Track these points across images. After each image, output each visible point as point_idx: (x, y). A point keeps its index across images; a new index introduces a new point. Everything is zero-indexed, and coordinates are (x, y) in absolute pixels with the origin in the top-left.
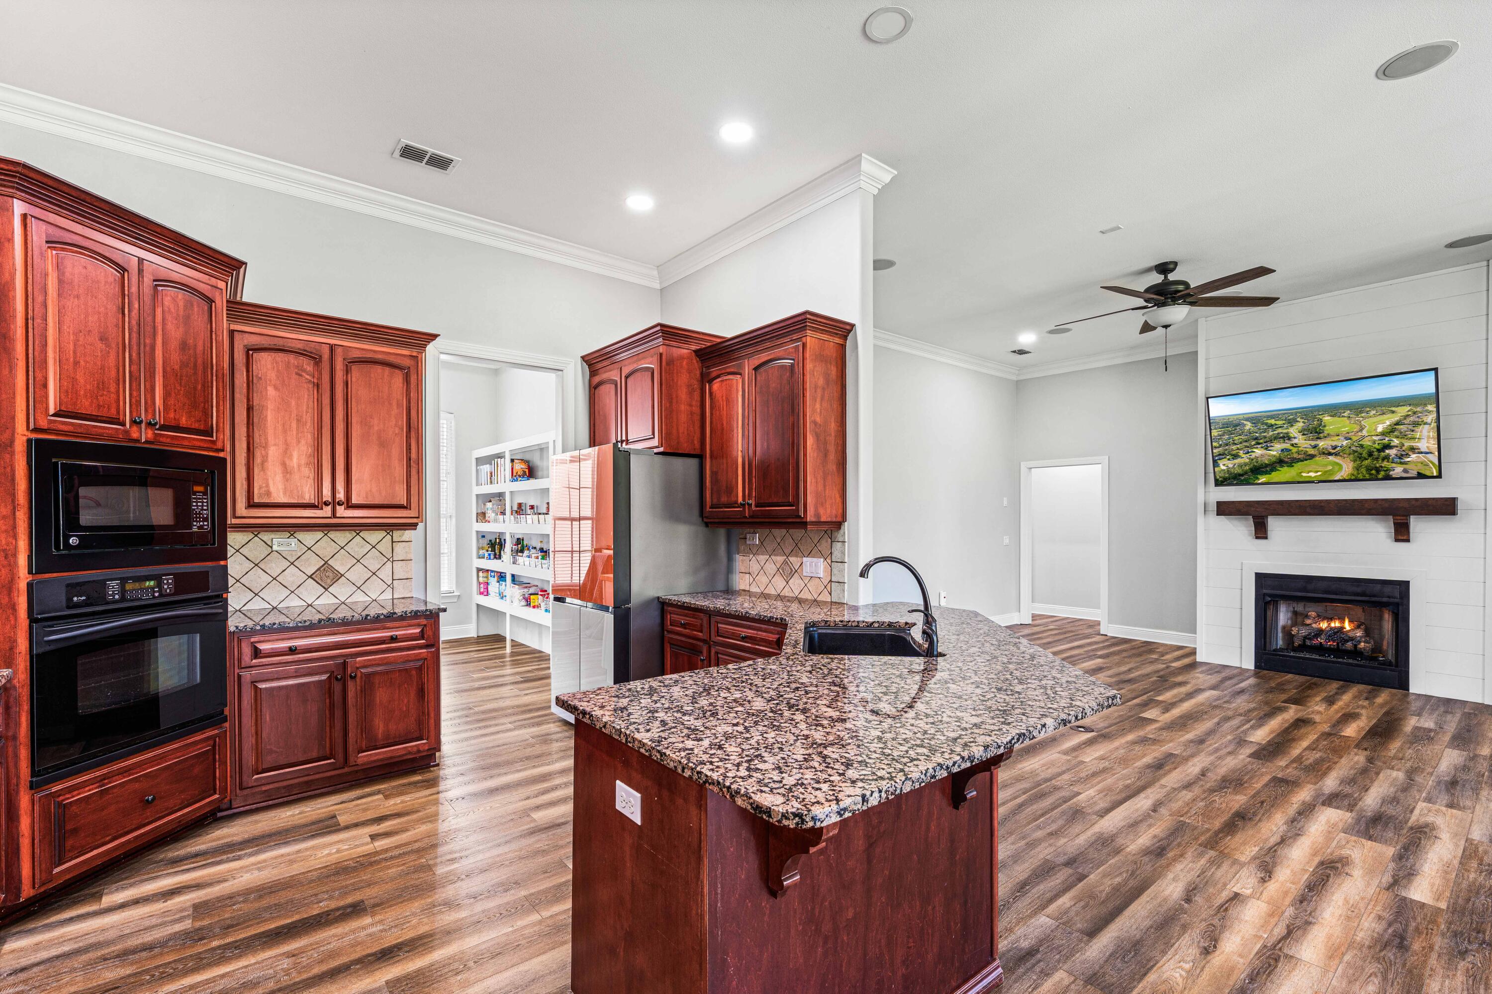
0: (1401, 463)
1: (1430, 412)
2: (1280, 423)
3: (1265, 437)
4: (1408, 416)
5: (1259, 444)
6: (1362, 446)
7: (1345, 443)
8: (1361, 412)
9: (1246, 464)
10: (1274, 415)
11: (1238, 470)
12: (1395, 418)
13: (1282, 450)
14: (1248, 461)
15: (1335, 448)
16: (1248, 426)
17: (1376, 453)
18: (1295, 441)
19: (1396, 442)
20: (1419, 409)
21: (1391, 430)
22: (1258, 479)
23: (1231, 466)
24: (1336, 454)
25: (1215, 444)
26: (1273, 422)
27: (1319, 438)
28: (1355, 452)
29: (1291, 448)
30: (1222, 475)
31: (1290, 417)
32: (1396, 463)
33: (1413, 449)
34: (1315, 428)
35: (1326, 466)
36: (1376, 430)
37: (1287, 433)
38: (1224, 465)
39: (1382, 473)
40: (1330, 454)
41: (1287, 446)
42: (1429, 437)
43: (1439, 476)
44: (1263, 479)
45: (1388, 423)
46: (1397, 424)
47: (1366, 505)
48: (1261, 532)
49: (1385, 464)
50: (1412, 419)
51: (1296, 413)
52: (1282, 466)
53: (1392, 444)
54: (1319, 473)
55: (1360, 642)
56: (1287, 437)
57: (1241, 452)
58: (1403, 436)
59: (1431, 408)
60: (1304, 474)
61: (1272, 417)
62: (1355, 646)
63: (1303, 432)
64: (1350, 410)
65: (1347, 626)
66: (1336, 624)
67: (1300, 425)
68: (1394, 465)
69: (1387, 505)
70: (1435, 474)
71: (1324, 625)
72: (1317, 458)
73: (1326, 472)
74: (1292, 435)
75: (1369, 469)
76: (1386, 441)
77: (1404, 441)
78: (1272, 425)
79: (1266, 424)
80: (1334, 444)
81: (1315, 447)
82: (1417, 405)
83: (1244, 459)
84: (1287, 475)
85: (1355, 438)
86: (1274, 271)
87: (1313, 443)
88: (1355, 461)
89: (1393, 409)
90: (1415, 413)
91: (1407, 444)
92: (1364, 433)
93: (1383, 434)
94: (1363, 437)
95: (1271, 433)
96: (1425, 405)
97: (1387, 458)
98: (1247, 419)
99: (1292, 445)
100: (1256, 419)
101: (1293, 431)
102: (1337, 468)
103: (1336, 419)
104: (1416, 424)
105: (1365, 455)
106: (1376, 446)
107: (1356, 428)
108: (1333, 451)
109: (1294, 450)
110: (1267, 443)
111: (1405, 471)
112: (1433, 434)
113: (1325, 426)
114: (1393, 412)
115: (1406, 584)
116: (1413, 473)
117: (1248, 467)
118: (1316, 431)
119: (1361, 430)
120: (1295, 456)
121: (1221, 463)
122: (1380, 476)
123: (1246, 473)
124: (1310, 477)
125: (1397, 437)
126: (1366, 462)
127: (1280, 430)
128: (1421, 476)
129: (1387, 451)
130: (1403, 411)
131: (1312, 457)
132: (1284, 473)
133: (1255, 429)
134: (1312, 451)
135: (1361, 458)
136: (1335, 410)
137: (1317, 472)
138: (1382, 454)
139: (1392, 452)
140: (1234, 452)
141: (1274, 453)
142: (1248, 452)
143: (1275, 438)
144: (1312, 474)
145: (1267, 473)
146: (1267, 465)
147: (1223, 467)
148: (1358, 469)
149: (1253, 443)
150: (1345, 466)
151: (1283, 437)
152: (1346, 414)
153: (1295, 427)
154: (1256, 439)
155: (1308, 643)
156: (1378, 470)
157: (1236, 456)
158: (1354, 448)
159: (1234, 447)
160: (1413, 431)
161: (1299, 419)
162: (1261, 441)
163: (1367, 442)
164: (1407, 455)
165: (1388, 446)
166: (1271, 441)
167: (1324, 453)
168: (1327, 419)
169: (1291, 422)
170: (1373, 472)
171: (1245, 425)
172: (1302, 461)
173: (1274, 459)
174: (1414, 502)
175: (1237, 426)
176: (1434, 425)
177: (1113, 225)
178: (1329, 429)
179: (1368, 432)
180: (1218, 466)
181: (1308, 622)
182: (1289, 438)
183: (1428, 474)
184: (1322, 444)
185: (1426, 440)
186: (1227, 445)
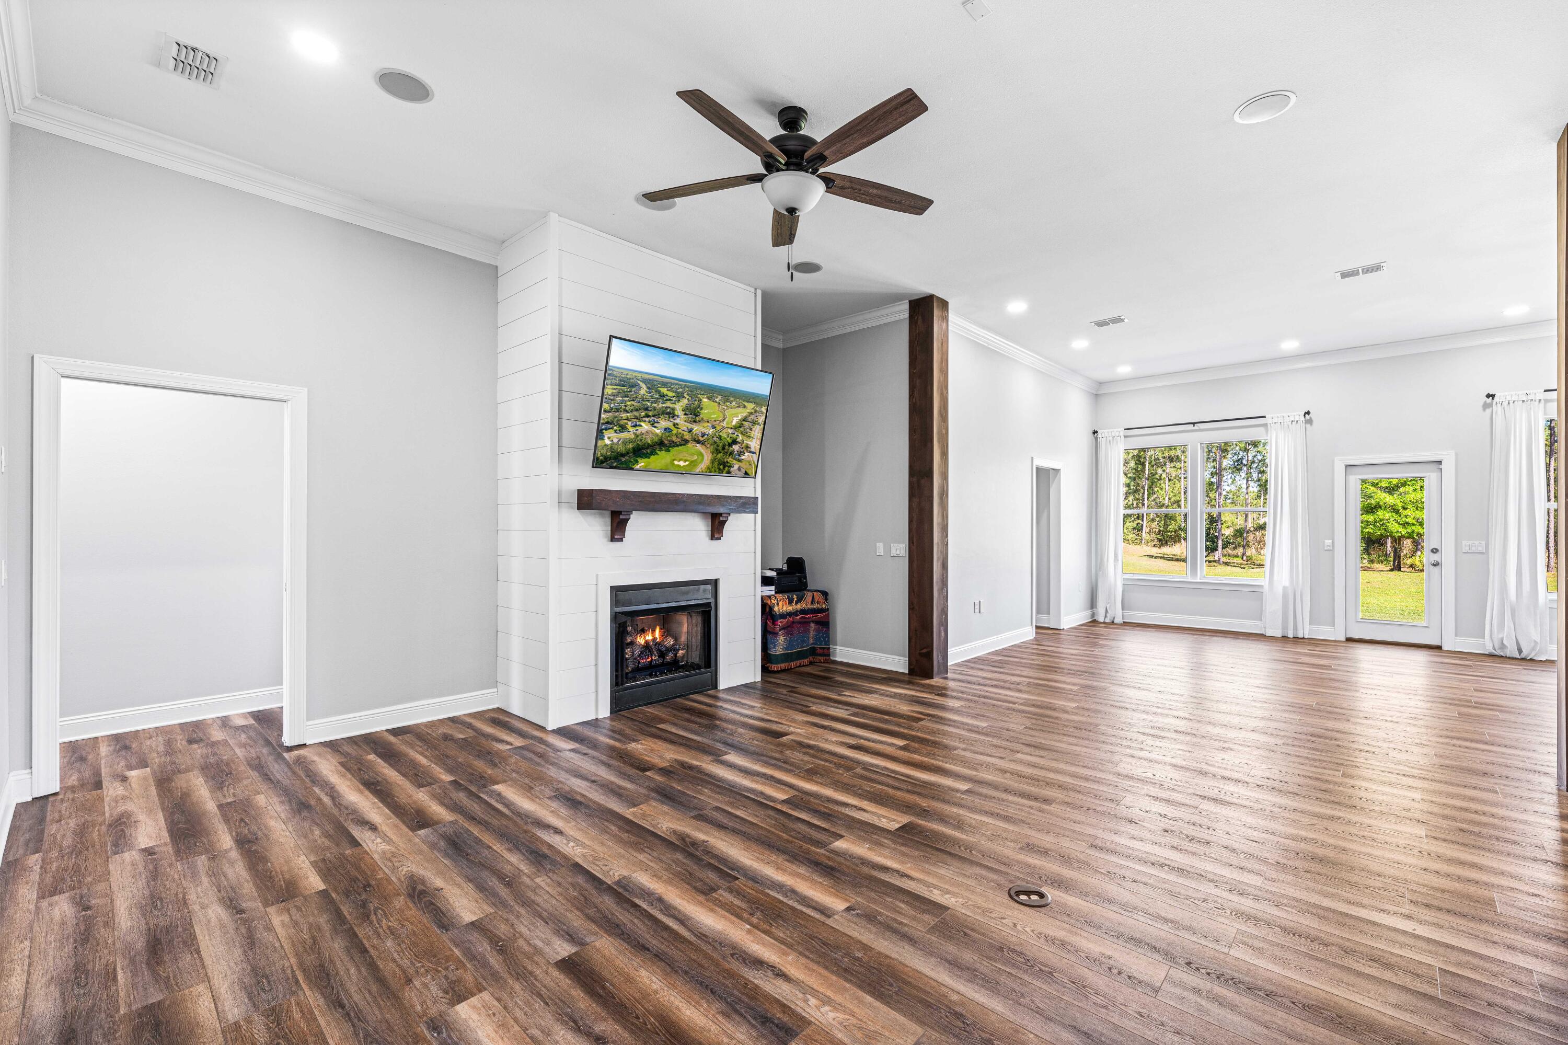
0: (739, 460)
1: (761, 413)
2: (671, 394)
3: (655, 409)
4: (751, 413)
5: (648, 416)
6: (720, 437)
7: (711, 431)
8: (727, 401)
9: (630, 441)
10: (667, 382)
11: (621, 449)
12: (744, 413)
13: (665, 429)
14: (633, 436)
15: (703, 435)
16: (643, 391)
17: (727, 447)
18: (677, 421)
19: (740, 438)
20: (756, 408)
21: (740, 425)
22: (637, 462)
23: (615, 441)
24: (702, 443)
25: (605, 406)
26: (664, 391)
27: (695, 422)
28: (715, 443)
29: (673, 428)
30: (604, 452)
31: (683, 388)
32: (736, 459)
33: (747, 447)
34: (695, 409)
35: (693, 455)
36: (731, 422)
37: (673, 409)
38: (611, 438)
39: (726, 468)
40: (699, 442)
41: (669, 424)
42: (757, 438)
43: (754, 477)
44: (642, 463)
45: (740, 418)
46: (745, 419)
48: (618, 529)
49: (730, 460)
50: (752, 417)
51: (686, 386)
52: (661, 449)
53: (738, 440)
54: (687, 463)
56: (671, 414)
57: (630, 423)
58: (744, 434)
59: (764, 409)
60: (676, 463)
61: (665, 385)
62: (674, 655)
63: (685, 411)
64: (721, 396)
65: (657, 638)
66: (648, 637)
67: (685, 402)
68: (735, 462)
70: (753, 475)
72: (689, 445)
73: (692, 462)
74: (676, 413)
75: (719, 463)
76: (735, 435)
77: (744, 438)
78: (663, 396)
79: (659, 392)
80: (704, 430)
81: (690, 431)
82: (756, 404)
83: (630, 433)
84: (663, 461)
85: (718, 428)
87: (690, 426)
88: (713, 453)
89: (745, 403)
90: (756, 411)
91: (745, 442)
92: (724, 424)
93: (734, 428)
94: (723, 428)
95: (661, 405)
96: (762, 406)
97: (731, 453)
98: (645, 381)
99: (674, 425)
100: (653, 383)
101: (679, 407)
102: (700, 458)
103: (711, 403)
104: (754, 423)
105: (720, 448)
106: (728, 439)
107: (721, 417)
108: (701, 439)
109: (675, 431)
110: (653, 416)
111: (739, 468)
112: (760, 435)
113: (702, 409)
114: (744, 407)
115: (718, 582)
116: (743, 471)
117: (631, 446)
118: (694, 413)
119: (723, 420)
120: (674, 438)
121: (607, 434)
122: (725, 471)
123: (628, 453)
124: (679, 466)
125: (741, 433)
126: (719, 456)
127: (668, 404)
128: (746, 474)
129: (733, 447)
130: (750, 407)
131: (686, 442)
132: (661, 459)
133: (648, 396)
134: (687, 436)
135: (717, 449)
136: (712, 391)
137: (686, 461)
138: (730, 448)
139: (736, 448)
140: (622, 422)
141: (658, 431)
142: (635, 426)
143: (663, 413)
144: (682, 463)
145: (647, 456)
146: (649, 446)
147: (607, 442)
148: (713, 462)
149: (643, 414)
150: (706, 457)
151: (669, 413)
152: (717, 400)
153: (681, 403)
154: (646, 409)
156: (724, 465)
157: (623, 428)
158: (715, 439)
159: (624, 415)
160: (751, 429)
161: (685, 395)
162: (650, 413)
163: (724, 435)
164: (743, 453)
165: (734, 442)
166: (658, 415)
167: (695, 440)
168: (704, 400)
169: (679, 397)
170: (722, 467)
171: (641, 387)
172: (678, 446)
173: (656, 439)
175: (633, 386)
176: (762, 426)
178: (704, 413)
179: (727, 423)
180: (602, 439)
182: (674, 416)
183: (749, 472)
184: (697, 428)
185: (755, 440)
186: (618, 410)
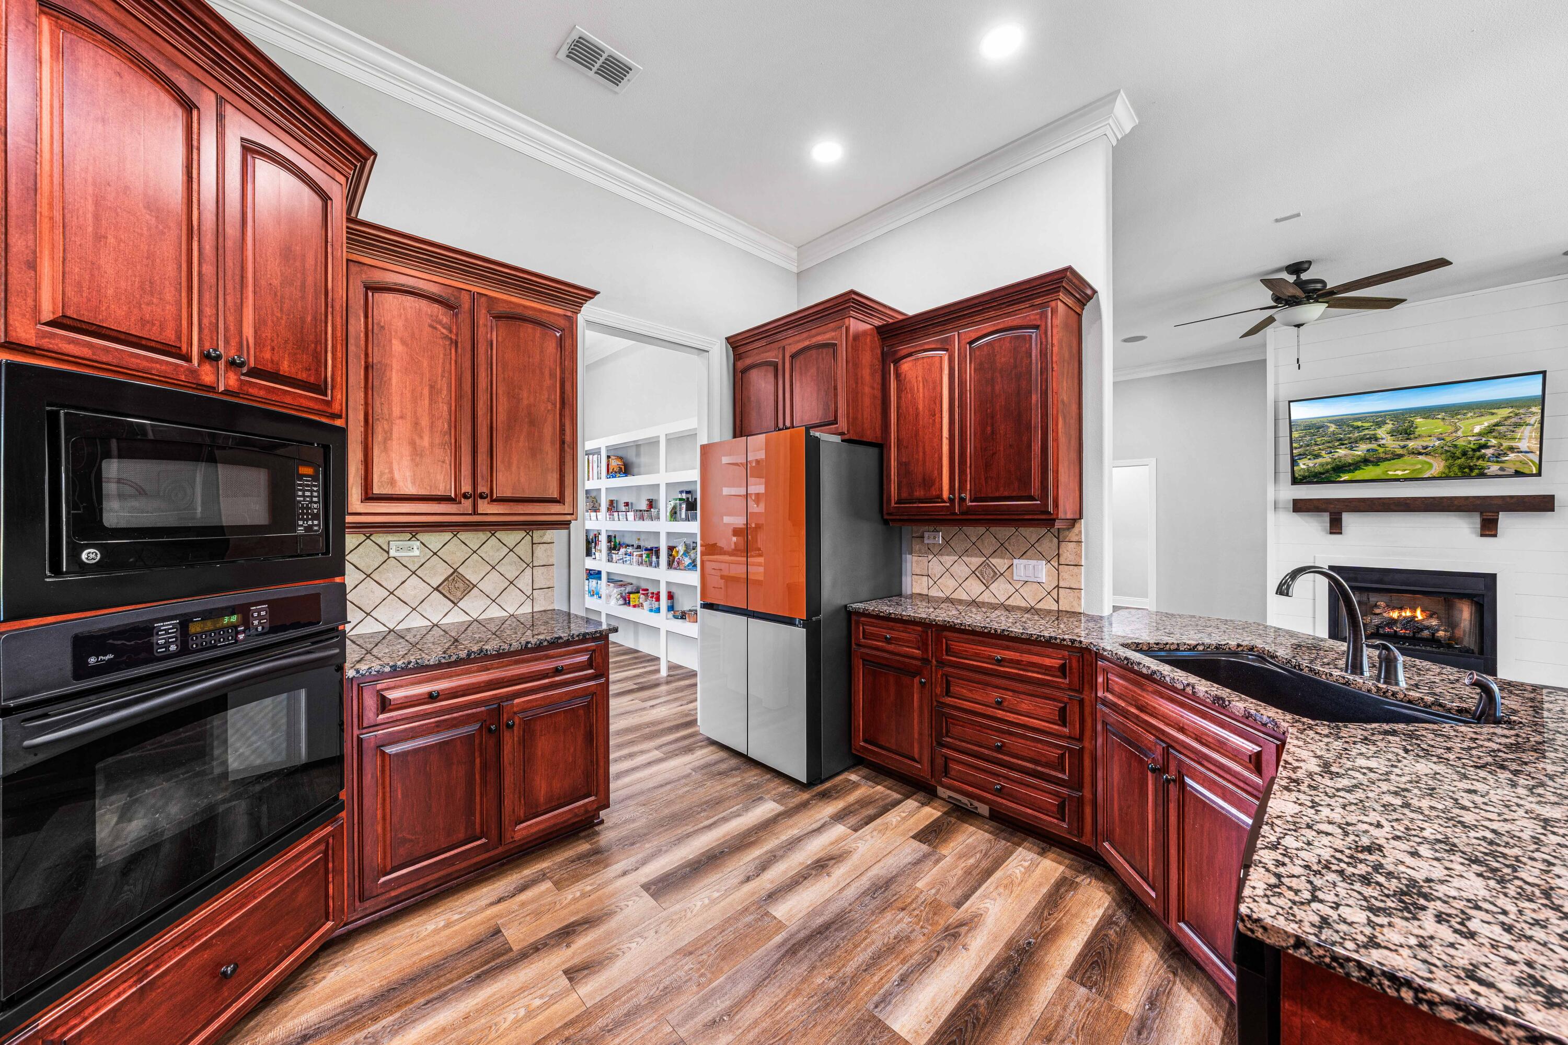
0: (1497, 462)
1: (1533, 413)
2: (1367, 424)
3: (1350, 438)
4: (1509, 417)
5: (1343, 444)
6: (1455, 446)
7: (1437, 443)
8: (1457, 414)
9: (1327, 464)
10: (1361, 417)
11: (1319, 469)
12: (1495, 419)
13: (1368, 450)
14: (1330, 460)
15: (1425, 448)
16: (1333, 427)
17: (1470, 453)
18: (1383, 442)
19: (1493, 442)
20: (1521, 411)
21: (1490, 431)
22: (1340, 477)
23: (1311, 465)
24: (1426, 454)
25: (1294, 445)
26: (1359, 424)
27: (1409, 439)
28: (1447, 451)
29: (1378, 448)
30: (1301, 474)
31: (1378, 420)
32: (1493, 462)
33: (1512, 449)
34: (1406, 429)
35: (1415, 464)
36: (1472, 431)
37: (1375, 434)
38: (1303, 465)
39: (1476, 471)
40: (1420, 454)
41: (1374, 446)
42: (1530, 437)
43: (1539, 474)
44: (1345, 477)
45: (1486, 424)
46: (1497, 425)
47: (1456, 502)
48: (1336, 527)
49: (1480, 462)
50: (1513, 420)
51: (1385, 416)
52: (1367, 465)
53: (1489, 444)
54: (1406, 471)
55: (1438, 630)
56: (1375, 438)
57: (1323, 452)
58: (1502, 436)
59: (1536, 409)
60: (1390, 473)
61: (1358, 419)
62: (1433, 634)
63: (1392, 433)
64: (1446, 412)
65: (1419, 615)
66: (1407, 613)
67: (1389, 426)
68: (1489, 464)
69: (1478, 502)
70: (1534, 472)
71: (1395, 615)
72: (1405, 458)
73: (1414, 470)
74: (1379, 436)
75: (1461, 468)
76: (1483, 441)
77: (1502, 441)
78: (1358, 427)
79: (1352, 426)
80: (1425, 444)
81: (1404, 447)
82: (1519, 407)
83: (1326, 458)
84: (1372, 473)
85: (1448, 439)
86: (1451, 263)
87: (1402, 444)
88: (1446, 460)
89: (1493, 411)
90: (1517, 415)
91: (1506, 444)
92: (1459, 433)
93: (1480, 434)
94: (1458, 438)
95: (1357, 435)
96: (1529, 407)
97: (1483, 457)
98: (1333, 422)
99: (1379, 446)
100: (1340, 422)
101: (1381, 432)
102: (1426, 467)
103: (1430, 421)
104: (1518, 425)
105: (1458, 454)
106: (1472, 446)
107: (1451, 429)
108: (1424, 451)
109: (1381, 450)
110: (1352, 444)
111: (1502, 469)
112: (1535, 434)
113: (1416, 427)
114: (1493, 414)
115: (1492, 578)
116: (1512, 471)
117: (1330, 467)
118: (1407, 433)
119: (1456, 431)
120: (1382, 455)
121: (1302, 462)
122: (1474, 474)
123: (1327, 471)
124: (1396, 475)
125: (1495, 438)
126: (1458, 462)
127: (1366, 432)
128: (1518, 474)
129: (1483, 451)
130: (1505, 412)
131: (1400, 456)
132: (1369, 472)
133: (1340, 430)
134: (1400, 451)
135: (1454, 457)
136: (1428, 413)
137: (1404, 470)
138: (1478, 454)
139: (1489, 452)
140: (1315, 452)
141: (1359, 453)
142: (1331, 453)
143: (1362, 439)
144: (1399, 473)
145: (1350, 471)
146: (1350, 465)
147: (1303, 466)
148: (1449, 467)
149: (1337, 444)
150: (1435, 465)
151: (1370, 439)
152: (1440, 416)
153: (1384, 429)
154: (1341, 440)
155: (1381, 631)
156: (1471, 469)
157: (1317, 456)
158: (1447, 448)
159: (1316, 448)
160: (1513, 431)
161: (1388, 421)
162: (1346, 442)
163: (1461, 443)
164: (1505, 454)
165: (1485, 446)
166: (1356, 442)
167: (1413, 453)
168: (1419, 421)
169: (1379, 425)
170: (1467, 470)
171: (1328, 427)
172: (1389, 460)
173: (1359, 459)
174: (1508, 500)
175: (1320, 427)
176: (1538, 425)
177: (1295, 212)
178: (1421, 430)
179: (1463, 432)
180: (1298, 465)
181: (1377, 611)
182: (1376, 439)
183: (1527, 471)
184: (1411, 444)
185: (1527, 440)
186: (1308, 446)
